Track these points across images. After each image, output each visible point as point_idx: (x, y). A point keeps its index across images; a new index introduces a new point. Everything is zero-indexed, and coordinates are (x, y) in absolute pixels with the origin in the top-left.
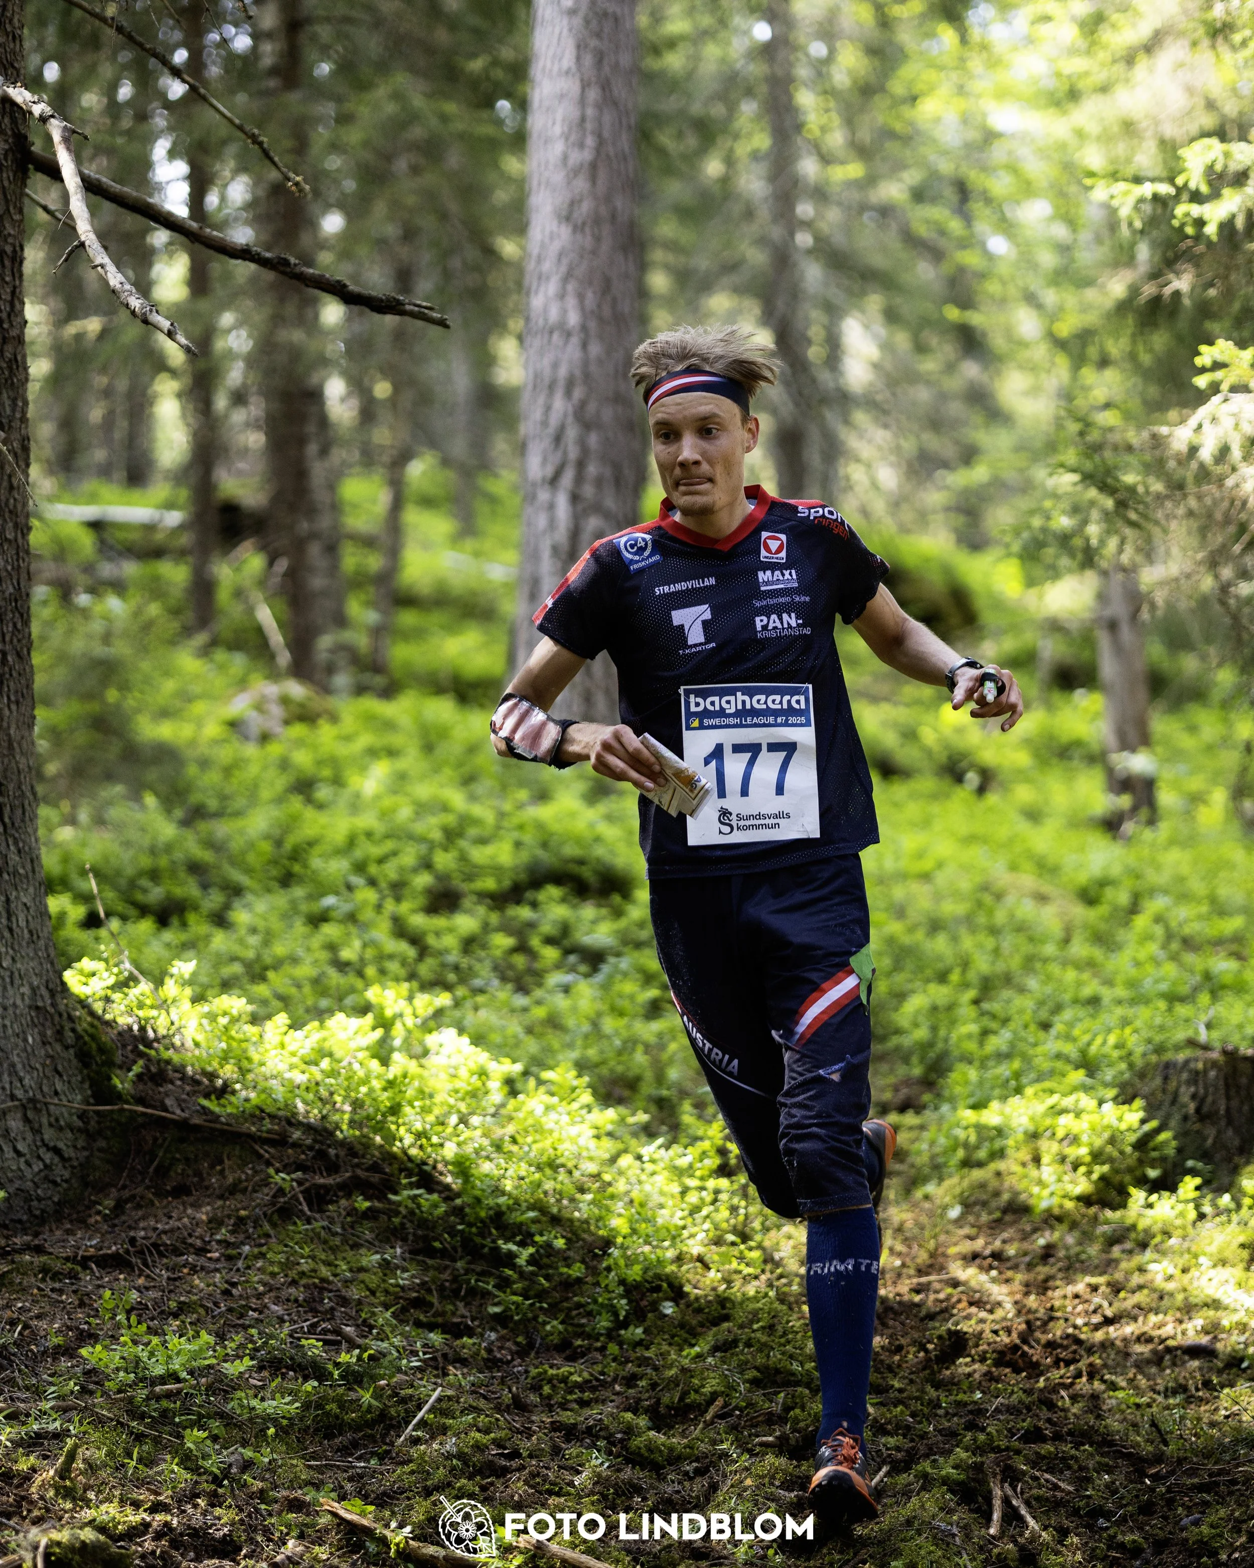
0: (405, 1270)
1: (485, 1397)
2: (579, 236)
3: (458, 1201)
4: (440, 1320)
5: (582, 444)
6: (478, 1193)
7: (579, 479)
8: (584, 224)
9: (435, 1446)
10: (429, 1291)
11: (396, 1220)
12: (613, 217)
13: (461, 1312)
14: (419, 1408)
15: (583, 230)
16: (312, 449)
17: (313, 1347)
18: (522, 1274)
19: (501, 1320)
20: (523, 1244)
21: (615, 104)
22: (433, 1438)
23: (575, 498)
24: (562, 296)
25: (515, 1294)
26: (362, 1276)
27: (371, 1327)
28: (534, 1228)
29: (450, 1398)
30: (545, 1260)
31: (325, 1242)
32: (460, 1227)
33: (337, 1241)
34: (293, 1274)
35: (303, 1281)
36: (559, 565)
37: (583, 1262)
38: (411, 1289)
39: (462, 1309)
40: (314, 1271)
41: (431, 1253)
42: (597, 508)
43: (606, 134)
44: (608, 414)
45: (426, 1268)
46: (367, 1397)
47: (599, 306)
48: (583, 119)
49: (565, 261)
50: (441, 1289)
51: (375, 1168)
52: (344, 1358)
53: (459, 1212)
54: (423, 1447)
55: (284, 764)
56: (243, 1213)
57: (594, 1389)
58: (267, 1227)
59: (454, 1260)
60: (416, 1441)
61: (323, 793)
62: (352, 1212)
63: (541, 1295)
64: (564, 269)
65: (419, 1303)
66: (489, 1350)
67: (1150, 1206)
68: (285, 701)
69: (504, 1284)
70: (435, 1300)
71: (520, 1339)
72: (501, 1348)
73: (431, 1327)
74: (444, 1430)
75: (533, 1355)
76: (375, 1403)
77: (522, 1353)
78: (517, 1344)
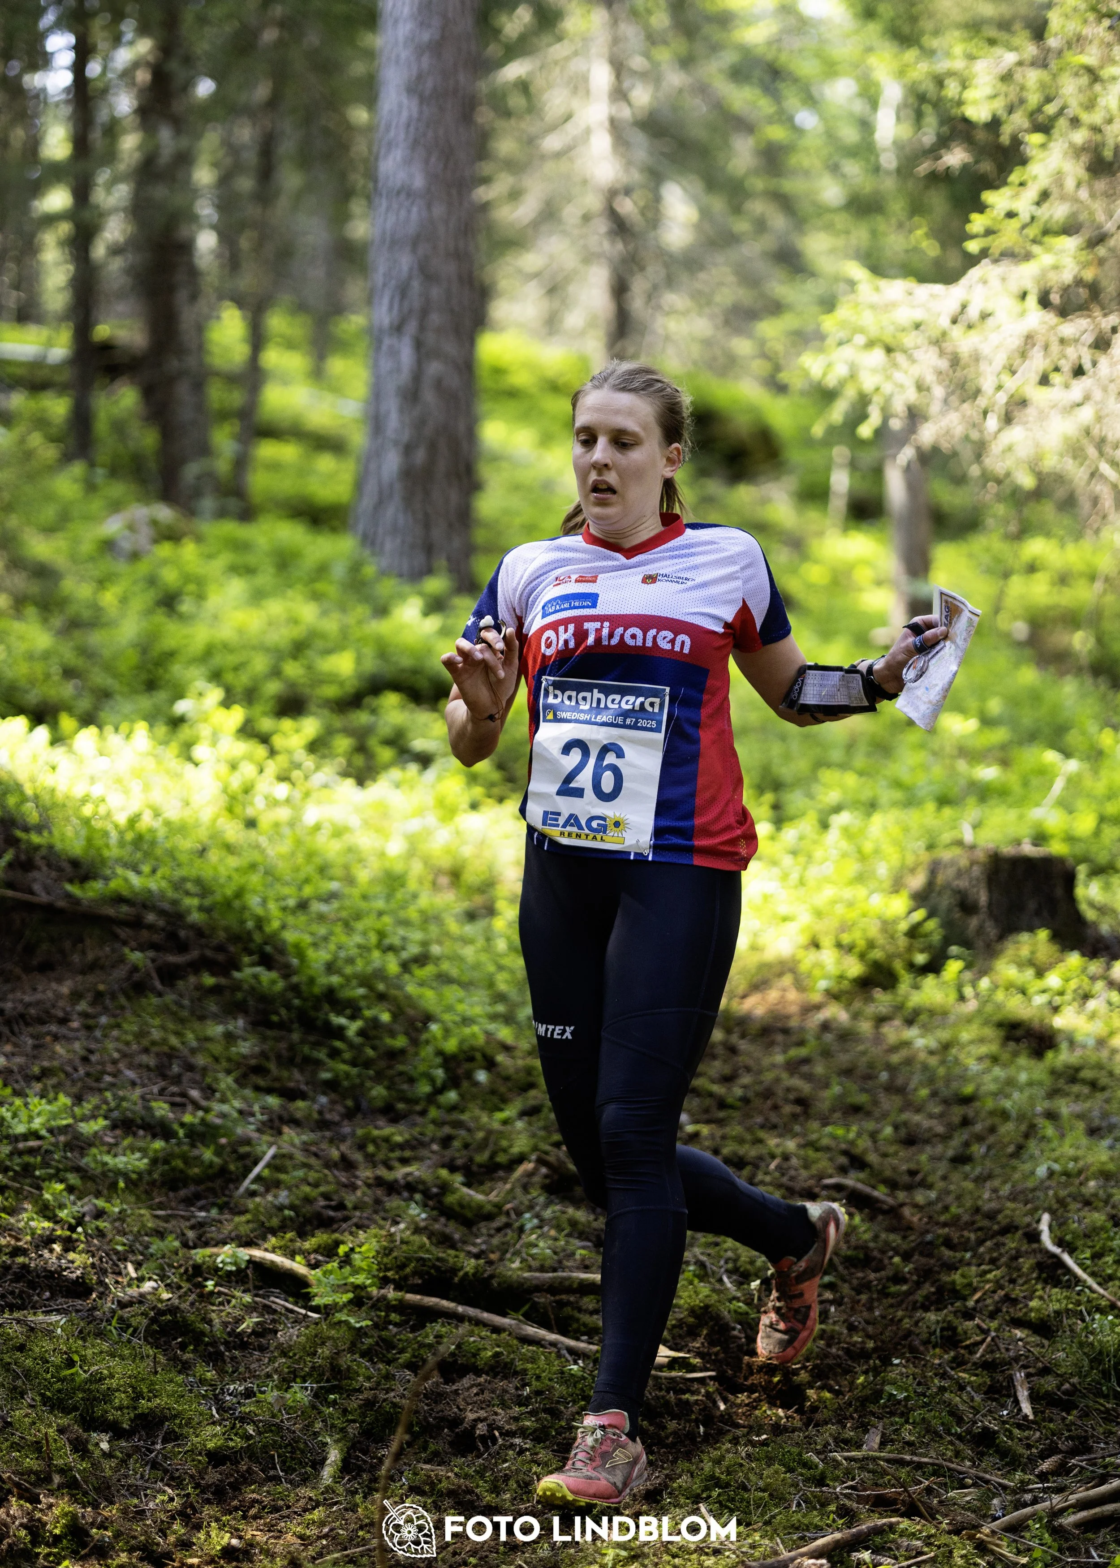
0: (245, 1040)
1: (316, 1155)
2: (426, 109)
3: (295, 979)
4: (277, 1085)
5: (425, 296)
6: (312, 972)
7: (422, 328)
8: (429, 97)
9: (270, 1198)
10: (267, 1059)
11: (239, 995)
12: (456, 91)
13: (296, 1078)
14: (256, 1163)
15: (428, 103)
16: (182, 295)
17: (161, 1109)
18: (351, 1045)
19: (331, 1086)
20: (353, 1018)
22: (268, 1190)
23: (418, 344)
24: (408, 162)
25: (344, 1062)
26: (209, 1045)
27: (214, 1091)
28: (363, 1004)
29: (283, 1156)
30: (372, 1033)
31: (174, 1014)
32: (297, 1002)
33: (185, 1014)
34: (145, 1042)
35: (155, 1049)
37: (406, 1034)
38: (252, 1056)
39: (297, 1075)
40: (164, 1041)
41: (270, 1025)
42: (437, 353)
43: (450, 16)
44: (449, 269)
45: (264, 1039)
46: (208, 1154)
47: (442, 171)
49: (412, 129)
50: (279, 1057)
51: (220, 948)
52: (188, 1118)
53: (295, 988)
54: (258, 1199)
55: (152, 581)
56: (101, 987)
57: (413, 1148)
58: (123, 1000)
59: (290, 1031)
60: (253, 1194)
61: (186, 606)
62: (199, 987)
63: (367, 1064)
64: (411, 136)
65: (259, 1070)
66: (320, 1113)
67: (916, 987)
68: (154, 523)
69: (334, 1054)
70: (272, 1066)
71: (350, 1103)
72: (331, 1110)
73: (269, 1091)
74: (277, 1184)
75: (359, 1116)
76: (216, 1160)
77: (350, 1115)
78: (346, 1107)
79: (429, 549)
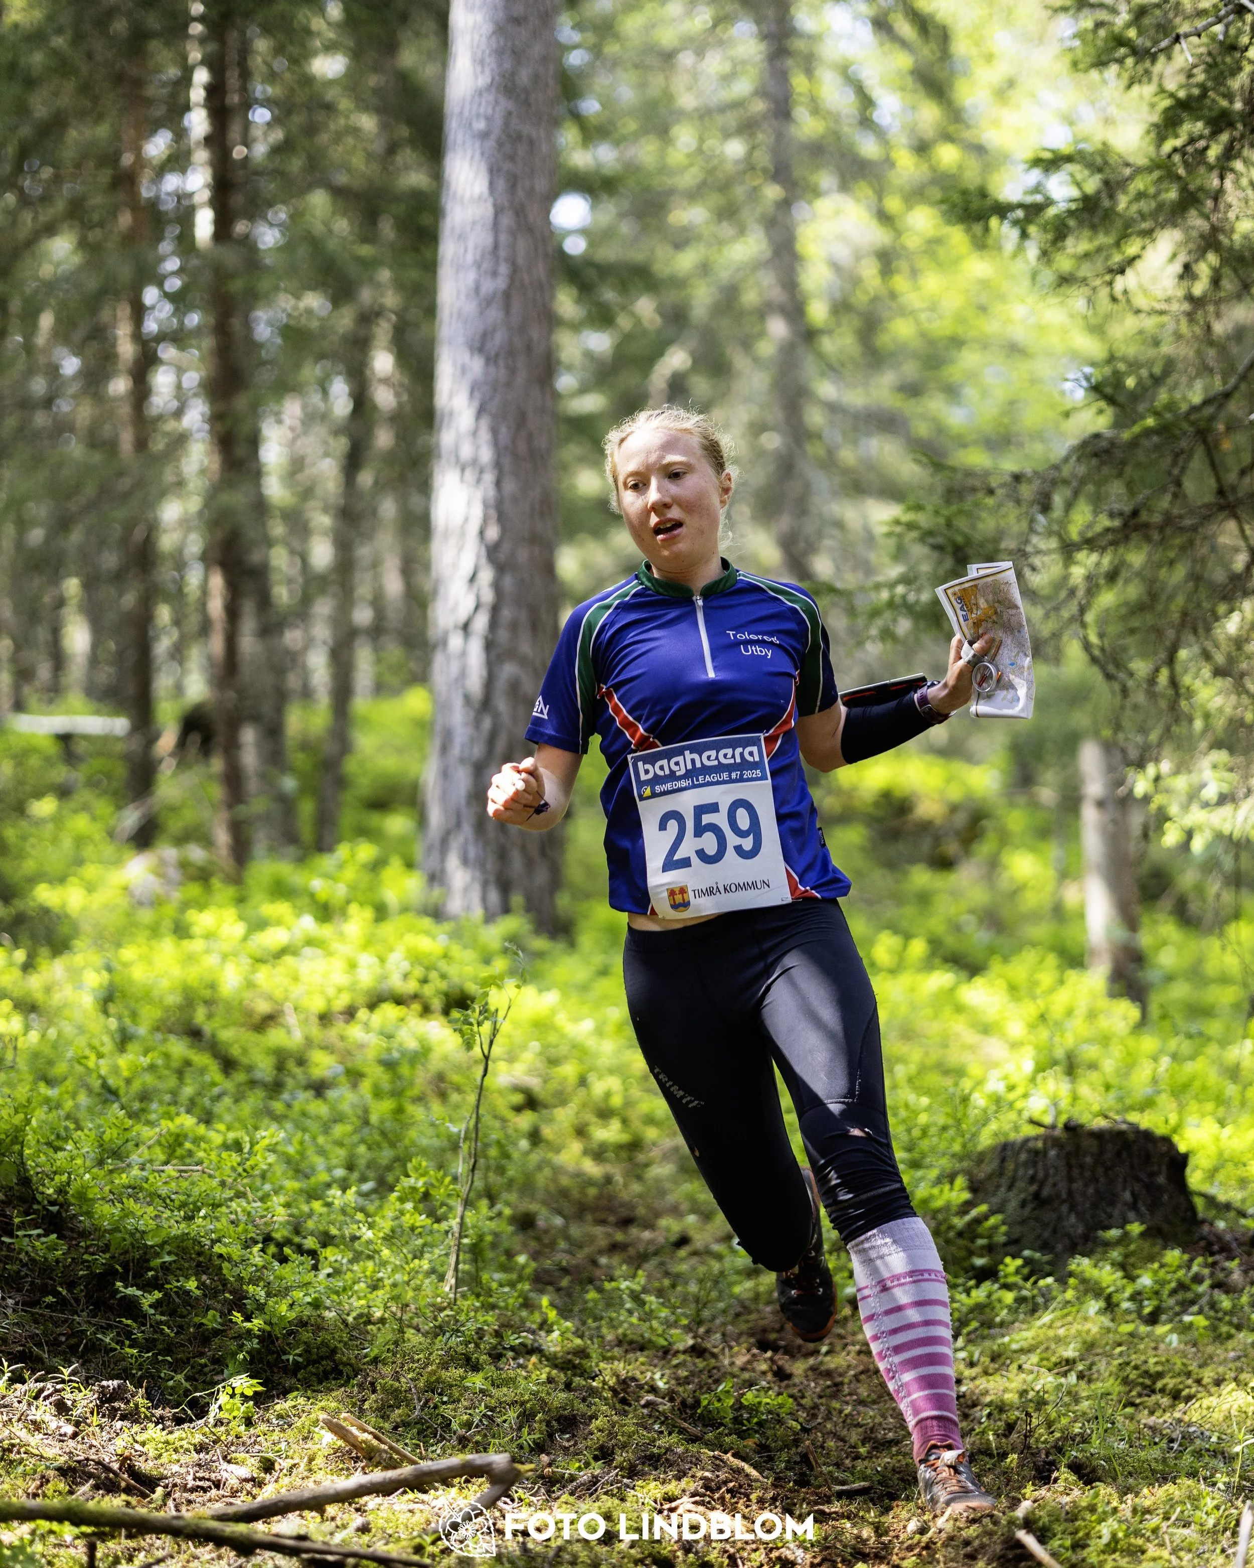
2: (492, 369)
5: (497, 586)
7: (493, 624)
8: (497, 355)
10: (38, 1344)
12: (529, 348)
15: (496, 363)
20: (149, 1288)
21: (530, 230)
23: (489, 645)
24: (475, 433)
25: (135, 1345)
36: (472, 714)
37: (219, 1310)
42: (511, 654)
43: (520, 261)
44: (523, 555)
45: (40, 1320)
47: (514, 441)
48: (496, 246)
49: (477, 395)
50: (54, 1344)
59: (77, 1312)
63: (167, 1347)
64: (476, 404)
68: (184, 865)
69: (123, 1336)
79: (505, 887)
